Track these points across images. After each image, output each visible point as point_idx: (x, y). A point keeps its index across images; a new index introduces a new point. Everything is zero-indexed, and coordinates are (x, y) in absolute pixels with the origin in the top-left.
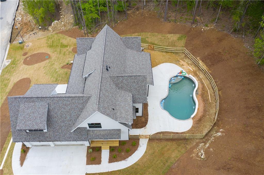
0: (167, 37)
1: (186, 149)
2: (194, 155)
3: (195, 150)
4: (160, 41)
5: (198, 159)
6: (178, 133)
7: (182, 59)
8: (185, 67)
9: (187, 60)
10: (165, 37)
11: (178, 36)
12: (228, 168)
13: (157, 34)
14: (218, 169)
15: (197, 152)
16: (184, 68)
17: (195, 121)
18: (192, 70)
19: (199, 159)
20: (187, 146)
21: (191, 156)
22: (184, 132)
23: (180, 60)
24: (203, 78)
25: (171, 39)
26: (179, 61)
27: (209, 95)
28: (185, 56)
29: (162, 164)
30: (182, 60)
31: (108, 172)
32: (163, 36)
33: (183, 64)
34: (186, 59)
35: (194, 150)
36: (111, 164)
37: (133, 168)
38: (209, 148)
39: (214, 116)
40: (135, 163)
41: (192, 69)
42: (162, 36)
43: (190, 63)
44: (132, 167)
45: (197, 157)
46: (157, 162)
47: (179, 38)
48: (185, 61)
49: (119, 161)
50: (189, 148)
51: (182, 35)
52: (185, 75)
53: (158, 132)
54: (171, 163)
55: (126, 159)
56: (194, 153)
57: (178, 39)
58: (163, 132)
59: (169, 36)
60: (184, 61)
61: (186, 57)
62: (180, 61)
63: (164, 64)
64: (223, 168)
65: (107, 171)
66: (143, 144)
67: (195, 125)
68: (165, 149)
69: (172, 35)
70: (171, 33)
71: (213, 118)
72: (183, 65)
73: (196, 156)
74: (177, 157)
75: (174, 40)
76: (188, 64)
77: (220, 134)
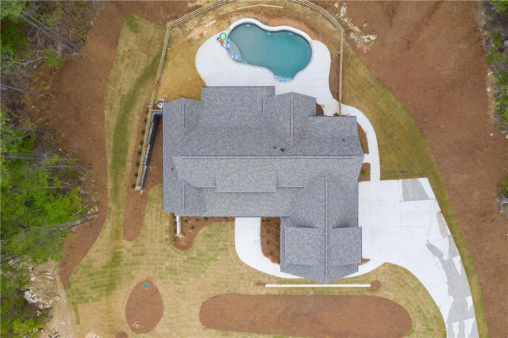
0: (124, 51)
1: (355, 56)
2: (365, 48)
3: (358, 45)
4: (133, 67)
5: (371, 44)
6: (331, 62)
7: (186, 34)
8: (205, 32)
9: (189, 26)
10: (124, 56)
11: (125, 31)
12: (393, 12)
13: (112, 71)
14: (391, 23)
15: (363, 44)
16: (210, 35)
17: (315, 37)
18: (215, 21)
19: (373, 42)
20: (351, 54)
21: (365, 52)
22: (331, 55)
23: (189, 38)
24: (233, 7)
25: (132, 46)
26: (190, 41)
27: (270, 7)
28: (180, 26)
29: (372, 89)
30: (189, 34)
31: (379, 153)
32: (122, 59)
33: (198, 33)
34: (186, 27)
35: (359, 47)
36: (370, 151)
37: (376, 125)
38: (361, 28)
39: (308, 9)
40: (371, 122)
41: (212, 20)
42: (120, 62)
43: (196, 22)
44: (374, 126)
45: (369, 45)
46: (370, 94)
47: (131, 29)
48: (190, 29)
49: (367, 141)
50: (353, 52)
51: (125, 23)
52: (226, 36)
53: (329, 90)
54: (371, 78)
55: (365, 132)
56: (363, 48)
57: (136, 32)
58: (329, 82)
59: (122, 47)
60: (191, 31)
61: (182, 26)
62: (191, 38)
63: (198, 66)
64: (391, 18)
65: (378, 155)
66: (346, 110)
67: (320, 38)
68: (354, 82)
69: (120, 41)
70: (117, 43)
71: (310, 10)
72: (201, 35)
73: (367, 46)
74: (364, 69)
75: (136, 41)
76: (199, 25)
77: (345, 9)
